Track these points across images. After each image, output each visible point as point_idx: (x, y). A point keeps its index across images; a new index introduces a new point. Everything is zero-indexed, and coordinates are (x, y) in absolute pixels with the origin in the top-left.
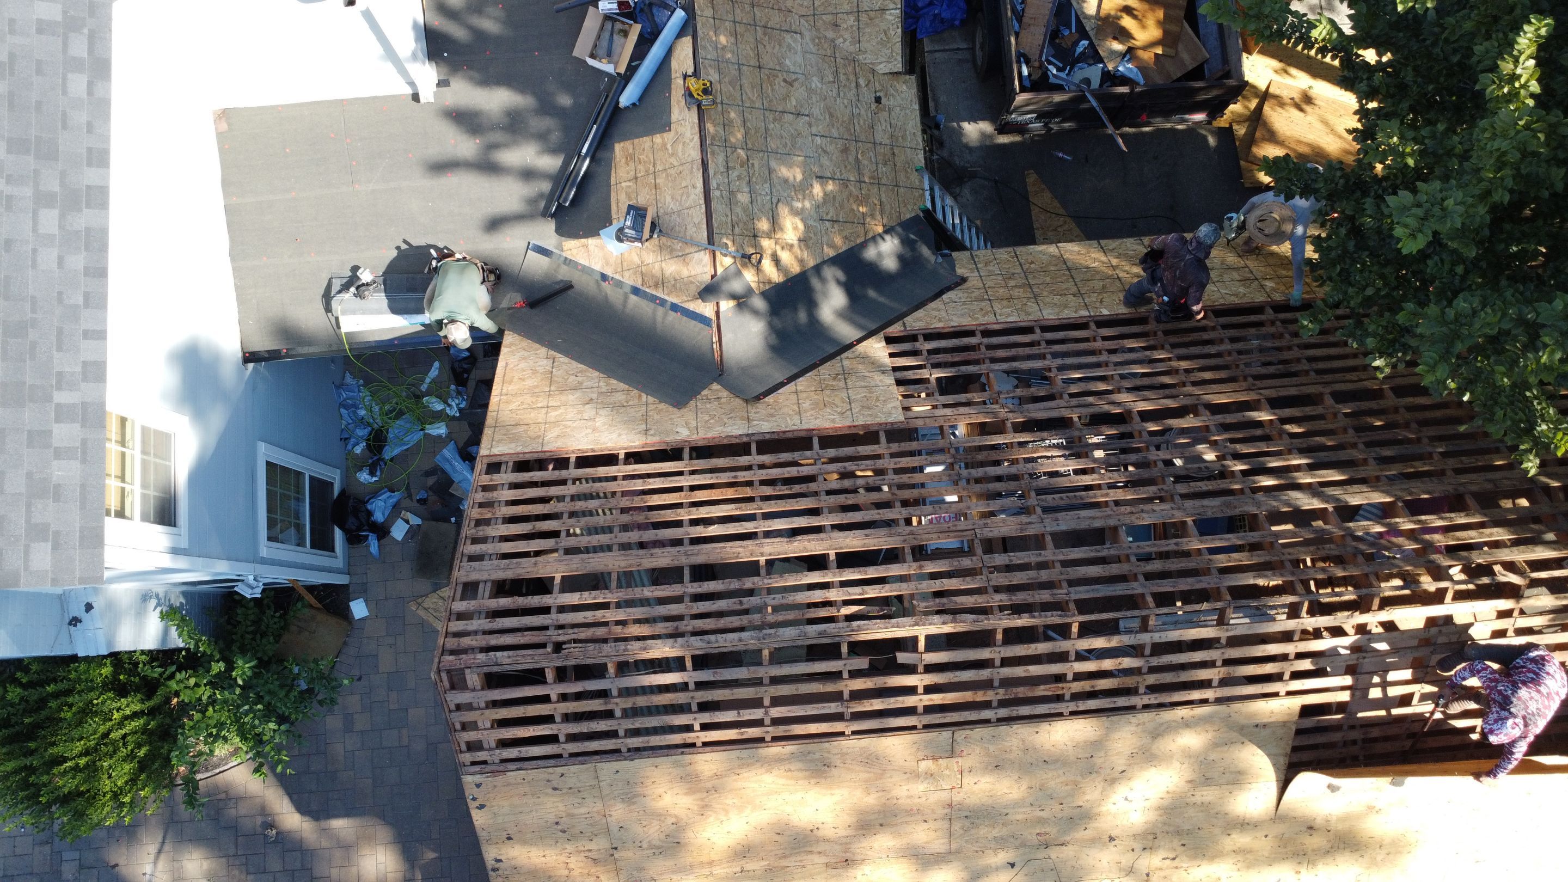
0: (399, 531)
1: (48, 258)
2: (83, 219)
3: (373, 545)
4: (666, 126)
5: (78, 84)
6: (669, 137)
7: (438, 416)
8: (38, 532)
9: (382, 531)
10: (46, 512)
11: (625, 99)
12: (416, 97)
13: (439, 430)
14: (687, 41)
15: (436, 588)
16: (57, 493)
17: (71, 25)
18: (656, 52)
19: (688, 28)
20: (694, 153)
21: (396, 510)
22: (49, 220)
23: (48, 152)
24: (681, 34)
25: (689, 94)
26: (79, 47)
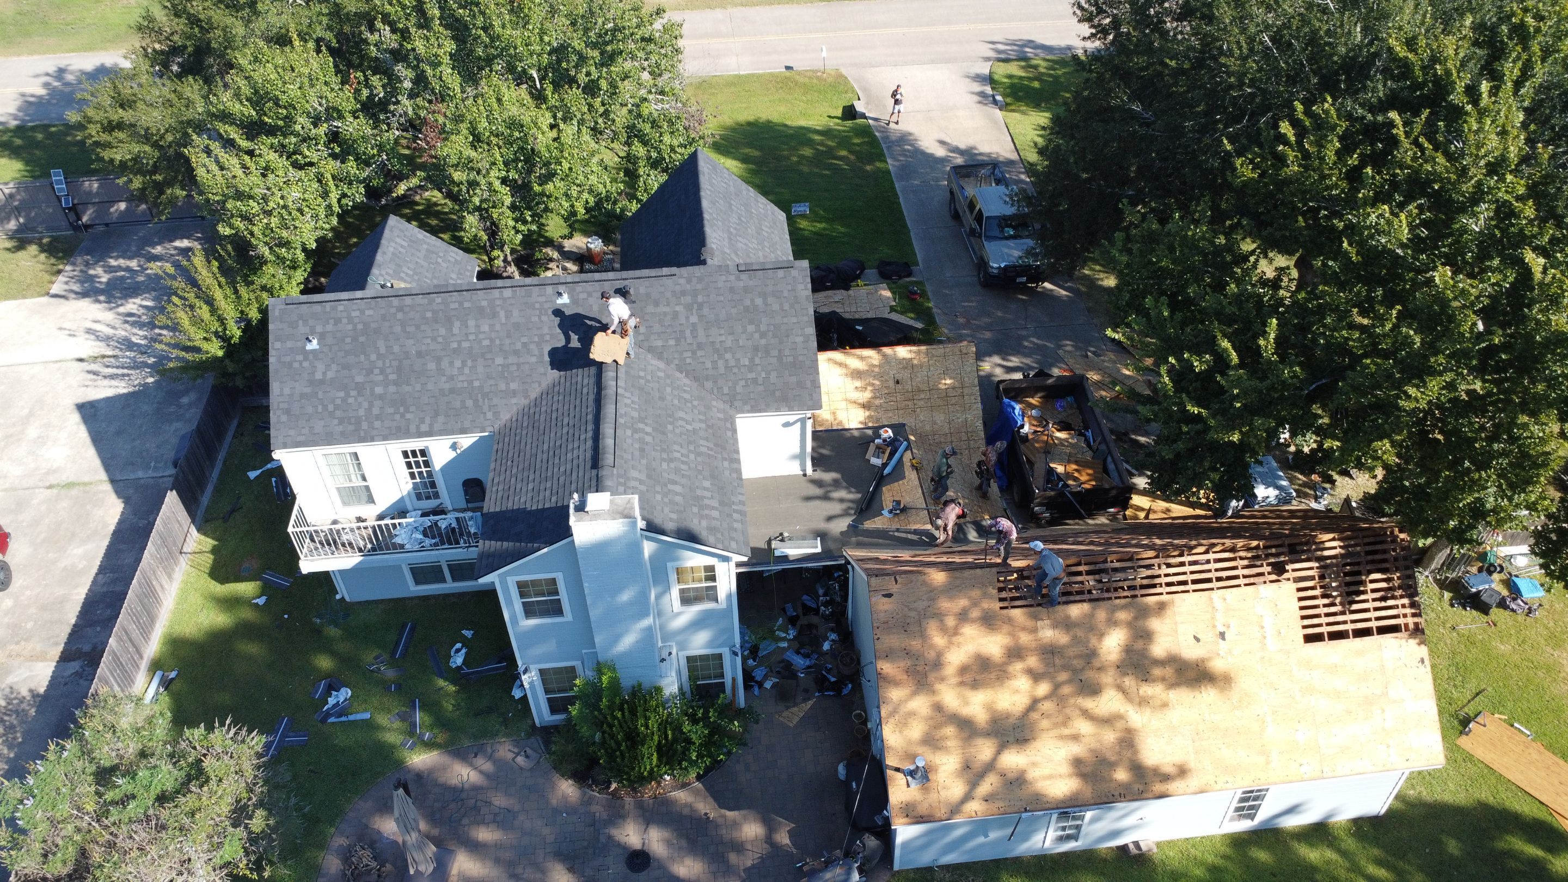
0: (768, 685)
1: (727, 473)
2: (735, 466)
3: (756, 691)
4: (904, 478)
5: (729, 434)
6: (905, 481)
7: (784, 639)
8: (733, 539)
9: (760, 685)
10: (734, 534)
11: (886, 471)
12: (805, 475)
13: (785, 645)
14: (909, 452)
15: (787, 708)
16: (736, 530)
17: (726, 420)
18: (897, 456)
19: (909, 448)
20: (917, 483)
21: (766, 677)
22: (726, 464)
23: (724, 449)
24: (906, 450)
25: (913, 465)
26: (728, 425)
